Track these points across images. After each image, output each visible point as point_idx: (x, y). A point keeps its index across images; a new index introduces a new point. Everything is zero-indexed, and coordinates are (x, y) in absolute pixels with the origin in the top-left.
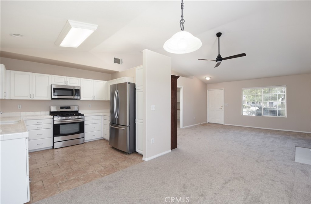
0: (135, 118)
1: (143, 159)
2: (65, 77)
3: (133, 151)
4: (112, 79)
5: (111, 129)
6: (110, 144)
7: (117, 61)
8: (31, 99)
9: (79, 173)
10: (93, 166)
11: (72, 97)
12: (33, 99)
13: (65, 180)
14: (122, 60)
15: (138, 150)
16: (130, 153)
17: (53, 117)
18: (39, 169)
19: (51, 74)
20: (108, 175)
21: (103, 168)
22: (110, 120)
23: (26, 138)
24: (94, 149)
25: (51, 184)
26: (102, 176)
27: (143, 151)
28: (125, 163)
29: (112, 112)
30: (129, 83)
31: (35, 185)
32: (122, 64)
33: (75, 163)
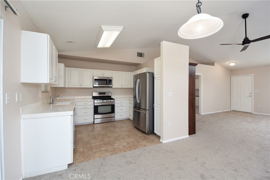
0: (154, 103)
1: (161, 140)
2: (102, 71)
3: (152, 132)
4: (136, 70)
5: (135, 112)
6: (133, 124)
7: (140, 55)
8: (80, 87)
9: (108, 146)
10: (119, 141)
11: (106, 86)
12: (82, 87)
13: (98, 150)
14: (144, 54)
15: (156, 132)
16: (149, 133)
17: (94, 100)
18: (83, 138)
19: (93, 69)
20: (130, 150)
21: (127, 144)
22: (133, 104)
23: (71, 116)
24: (121, 127)
25: (88, 151)
26: (125, 151)
27: (160, 133)
28: (144, 143)
29: (135, 97)
30: (148, 73)
31: (78, 150)
32: (144, 57)
33: (107, 137)
